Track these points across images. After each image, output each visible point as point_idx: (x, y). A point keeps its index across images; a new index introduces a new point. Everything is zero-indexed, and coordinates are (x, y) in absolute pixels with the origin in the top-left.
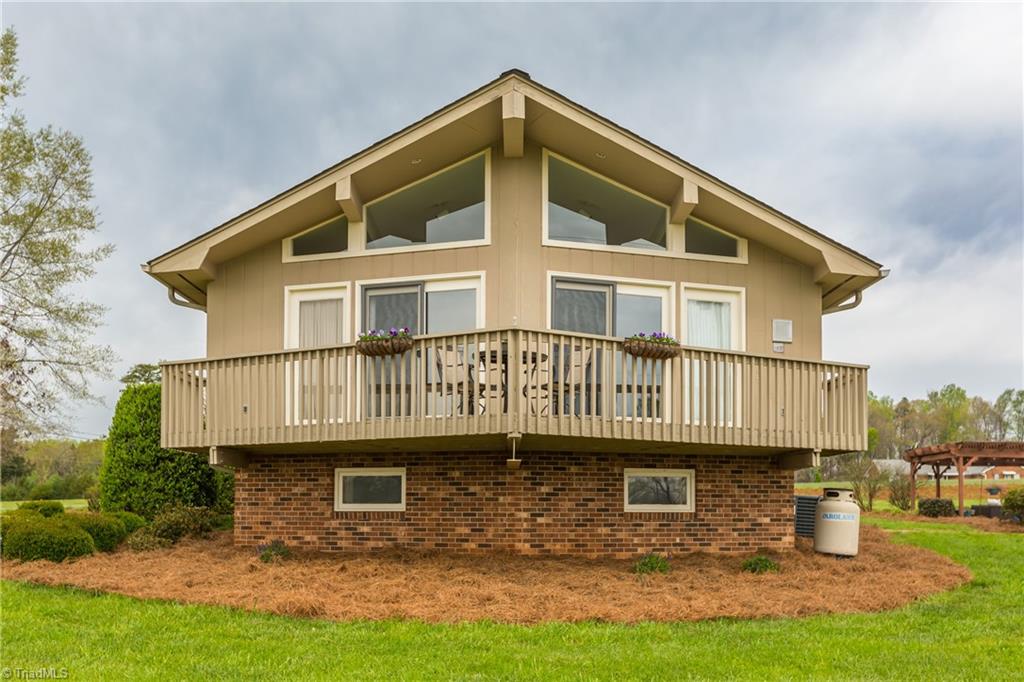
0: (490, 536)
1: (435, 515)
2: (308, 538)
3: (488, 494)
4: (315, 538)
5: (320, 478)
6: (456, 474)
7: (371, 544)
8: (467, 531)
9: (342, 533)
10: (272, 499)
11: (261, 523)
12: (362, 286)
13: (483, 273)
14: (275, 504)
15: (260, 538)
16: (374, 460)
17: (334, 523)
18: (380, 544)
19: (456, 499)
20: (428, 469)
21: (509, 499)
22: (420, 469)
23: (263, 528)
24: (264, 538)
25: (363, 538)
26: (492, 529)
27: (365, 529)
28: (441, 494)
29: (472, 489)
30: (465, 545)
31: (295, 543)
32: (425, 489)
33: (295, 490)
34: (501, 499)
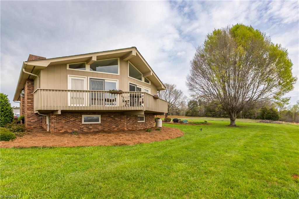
0: (120, 127)
1: (108, 124)
2: (75, 130)
3: (119, 120)
4: (77, 130)
5: (78, 117)
6: (112, 116)
7: (93, 130)
8: (115, 126)
9: (85, 128)
10: (64, 122)
11: (60, 127)
12: (90, 78)
13: (118, 80)
14: (65, 123)
15: (60, 130)
16: (93, 113)
17: (83, 126)
18: (95, 130)
19: (112, 121)
20: (106, 115)
21: (123, 121)
22: (104, 115)
23: (61, 128)
24: (61, 130)
25: (90, 129)
26: (120, 126)
27: (91, 127)
28: (109, 120)
29: (116, 119)
30: (114, 129)
31: (71, 131)
32: (105, 119)
33: (71, 120)
34: (122, 121)
